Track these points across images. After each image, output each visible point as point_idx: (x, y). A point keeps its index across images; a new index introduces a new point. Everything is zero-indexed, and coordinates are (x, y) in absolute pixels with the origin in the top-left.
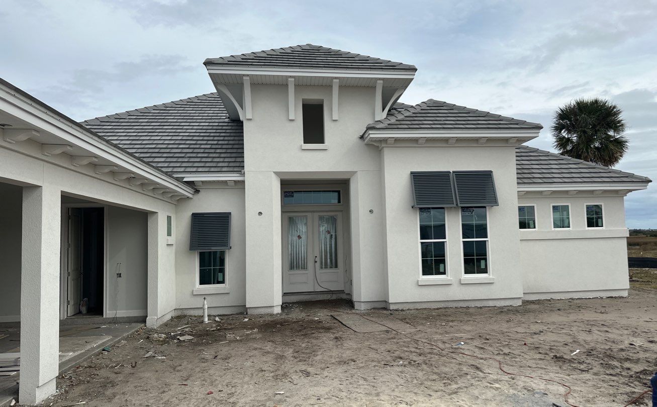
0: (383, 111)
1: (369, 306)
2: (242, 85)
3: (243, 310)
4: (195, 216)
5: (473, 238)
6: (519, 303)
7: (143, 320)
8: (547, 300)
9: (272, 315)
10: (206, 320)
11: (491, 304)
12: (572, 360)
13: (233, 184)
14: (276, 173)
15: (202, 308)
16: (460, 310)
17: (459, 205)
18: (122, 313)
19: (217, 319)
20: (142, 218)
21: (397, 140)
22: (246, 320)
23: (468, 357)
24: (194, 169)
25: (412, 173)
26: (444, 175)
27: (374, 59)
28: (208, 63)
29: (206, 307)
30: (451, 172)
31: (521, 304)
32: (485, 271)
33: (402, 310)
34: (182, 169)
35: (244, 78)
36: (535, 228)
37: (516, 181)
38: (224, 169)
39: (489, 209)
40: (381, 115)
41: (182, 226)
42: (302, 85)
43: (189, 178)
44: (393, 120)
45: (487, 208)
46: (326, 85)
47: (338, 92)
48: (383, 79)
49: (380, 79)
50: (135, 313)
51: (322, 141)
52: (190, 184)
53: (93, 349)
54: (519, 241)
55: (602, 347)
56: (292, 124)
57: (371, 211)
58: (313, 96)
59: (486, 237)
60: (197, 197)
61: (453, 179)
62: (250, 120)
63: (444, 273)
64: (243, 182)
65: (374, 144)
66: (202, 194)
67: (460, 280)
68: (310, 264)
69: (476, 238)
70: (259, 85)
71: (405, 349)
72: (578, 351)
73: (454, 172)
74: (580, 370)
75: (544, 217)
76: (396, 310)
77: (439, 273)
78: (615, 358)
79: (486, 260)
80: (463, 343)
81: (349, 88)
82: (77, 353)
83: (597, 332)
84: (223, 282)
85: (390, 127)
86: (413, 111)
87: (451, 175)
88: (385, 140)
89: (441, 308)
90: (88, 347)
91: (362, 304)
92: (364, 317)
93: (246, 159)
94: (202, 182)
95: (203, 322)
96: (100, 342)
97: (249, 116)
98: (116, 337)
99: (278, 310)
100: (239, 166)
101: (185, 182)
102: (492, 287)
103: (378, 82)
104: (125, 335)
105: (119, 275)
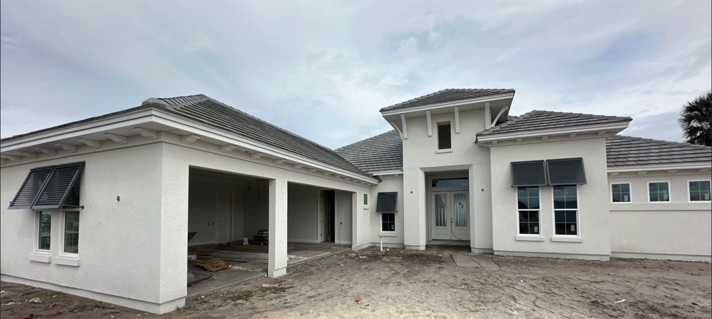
0: (492, 123)
1: (481, 252)
2: (400, 120)
3: (403, 247)
4: (380, 194)
5: (564, 208)
6: (608, 259)
7: (350, 246)
8: (641, 259)
9: (418, 251)
10: (382, 249)
11: (580, 258)
12: (608, 307)
13: (398, 176)
14: (421, 169)
15: (380, 243)
16: (550, 260)
17: (550, 184)
18: (343, 242)
19: (388, 250)
20: (349, 195)
21: (499, 141)
22: (402, 252)
23: (517, 291)
24: (378, 169)
25: (511, 163)
26: (539, 163)
27: (485, 90)
28: (382, 111)
29: (381, 242)
30: (545, 160)
31: (609, 260)
32: (575, 233)
33: (503, 256)
34: (372, 170)
35: (401, 116)
36: (629, 201)
37: (606, 164)
38: (393, 168)
39: (579, 187)
40: (490, 125)
41: (373, 200)
42: (435, 114)
43: (375, 174)
44: (498, 128)
45: (578, 186)
46: (450, 112)
47: (458, 115)
48: (489, 102)
49: (487, 102)
50: (347, 243)
51: (450, 147)
52: (376, 177)
53: (318, 257)
54: (608, 212)
55: (656, 301)
56: (431, 138)
57: (483, 190)
58: (443, 120)
59: (576, 208)
60: (380, 184)
61: (545, 165)
62: (406, 139)
63: (538, 233)
64: (402, 175)
65: (484, 145)
66: (383, 182)
67: (551, 239)
68: (448, 223)
69: (567, 208)
70: (411, 118)
71: (477, 280)
72: (623, 300)
73: (547, 160)
74: (608, 315)
75: (640, 193)
76: (498, 256)
77: (533, 232)
78: (658, 312)
79: (575, 225)
80: (522, 281)
81: (465, 112)
82: (308, 258)
83: (663, 289)
84: (394, 230)
85: (495, 133)
86: (517, 120)
87: (545, 163)
88: (491, 142)
89: (534, 257)
90: (316, 256)
91: (476, 250)
92: (472, 258)
93: (404, 162)
94: (383, 176)
95: (380, 250)
96: (323, 254)
97: (405, 136)
98: (332, 253)
99: (423, 248)
100: (400, 166)
101: (374, 176)
102: (580, 245)
103: (486, 104)
104: (338, 252)
105: (341, 223)
